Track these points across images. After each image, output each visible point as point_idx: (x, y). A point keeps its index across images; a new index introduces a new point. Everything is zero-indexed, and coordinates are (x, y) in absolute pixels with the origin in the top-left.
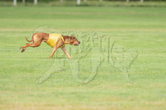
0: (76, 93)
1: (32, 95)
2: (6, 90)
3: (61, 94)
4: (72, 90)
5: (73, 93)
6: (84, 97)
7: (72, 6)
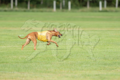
0: (99, 75)
1: (67, 77)
2: (49, 72)
3: (88, 75)
4: (96, 72)
5: (97, 75)
6: (104, 78)
7: (96, 11)
